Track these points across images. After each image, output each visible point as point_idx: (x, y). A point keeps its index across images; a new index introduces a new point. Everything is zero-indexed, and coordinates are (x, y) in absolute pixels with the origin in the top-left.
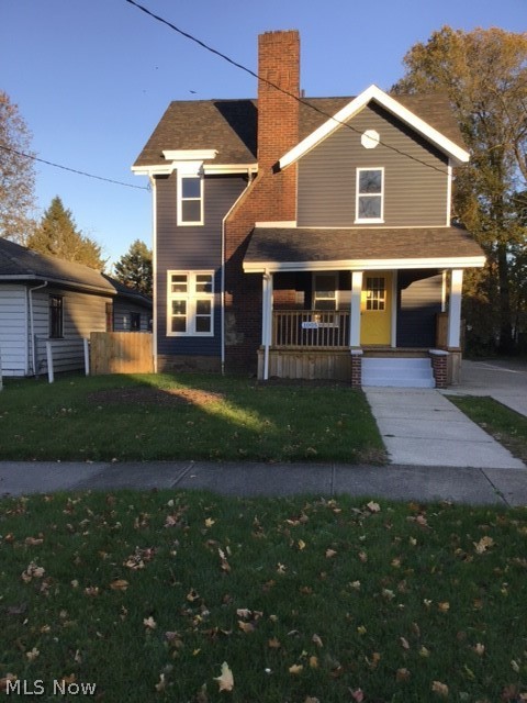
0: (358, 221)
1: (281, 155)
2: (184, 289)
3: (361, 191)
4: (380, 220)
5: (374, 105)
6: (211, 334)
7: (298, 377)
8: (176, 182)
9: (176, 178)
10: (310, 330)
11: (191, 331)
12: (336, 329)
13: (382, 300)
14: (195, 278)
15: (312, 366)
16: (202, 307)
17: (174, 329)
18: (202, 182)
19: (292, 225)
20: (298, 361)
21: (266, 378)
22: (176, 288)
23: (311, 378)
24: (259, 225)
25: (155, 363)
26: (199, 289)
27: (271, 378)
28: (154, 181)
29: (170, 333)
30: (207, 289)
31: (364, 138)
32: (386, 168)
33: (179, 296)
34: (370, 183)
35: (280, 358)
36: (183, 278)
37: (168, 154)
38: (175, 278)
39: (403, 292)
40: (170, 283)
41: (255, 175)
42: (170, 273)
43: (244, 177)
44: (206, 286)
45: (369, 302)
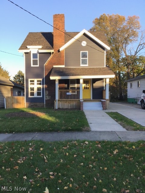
0: (81, 65)
1: (60, 48)
2: (33, 84)
3: (82, 57)
4: (87, 65)
5: (85, 34)
6: (41, 96)
7: (66, 108)
8: (31, 54)
9: (31, 53)
10: (69, 95)
11: (36, 96)
12: (76, 95)
13: (88, 87)
14: (37, 81)
15: (70, 105)
16: (39, 89)
17: (31, 95)
18: (38, 54)
19: (63, 66)
20: (66, 104)
21: (57, 108)
22: (31, 84)
23: (69, 108)
24: (54, 66)
25: (25, 105)
26: (38, 84)
27: (58, 108)
28: (24, 54)
29: (30, 96)
30: (40, 84)
31: (82, 43)
32: (88, 51)
33: (32, 86)
34: (84, 55)
35: (61, 103)
36: (33, 81)
37: (28, 47)
38: (31, 81)
39: (94, 84)
40: (29, 82)
41: (53, 53)
42: (29, 80)
43: (50, 53)
44: (40, 83)
45: (85, 87)
